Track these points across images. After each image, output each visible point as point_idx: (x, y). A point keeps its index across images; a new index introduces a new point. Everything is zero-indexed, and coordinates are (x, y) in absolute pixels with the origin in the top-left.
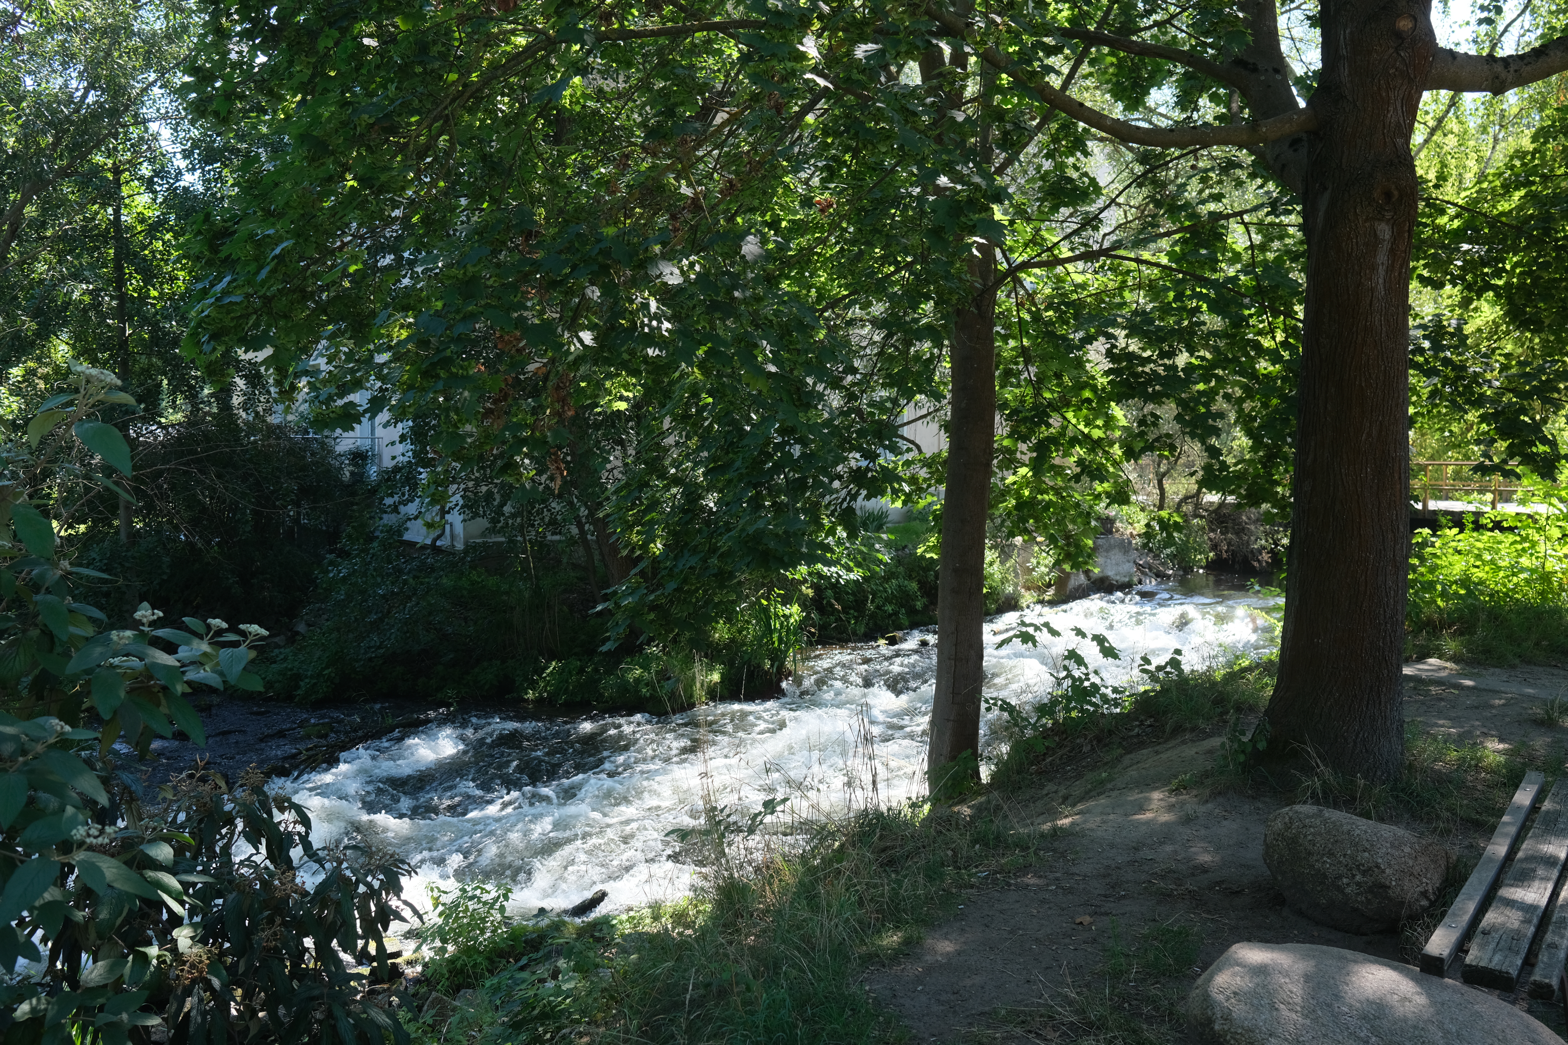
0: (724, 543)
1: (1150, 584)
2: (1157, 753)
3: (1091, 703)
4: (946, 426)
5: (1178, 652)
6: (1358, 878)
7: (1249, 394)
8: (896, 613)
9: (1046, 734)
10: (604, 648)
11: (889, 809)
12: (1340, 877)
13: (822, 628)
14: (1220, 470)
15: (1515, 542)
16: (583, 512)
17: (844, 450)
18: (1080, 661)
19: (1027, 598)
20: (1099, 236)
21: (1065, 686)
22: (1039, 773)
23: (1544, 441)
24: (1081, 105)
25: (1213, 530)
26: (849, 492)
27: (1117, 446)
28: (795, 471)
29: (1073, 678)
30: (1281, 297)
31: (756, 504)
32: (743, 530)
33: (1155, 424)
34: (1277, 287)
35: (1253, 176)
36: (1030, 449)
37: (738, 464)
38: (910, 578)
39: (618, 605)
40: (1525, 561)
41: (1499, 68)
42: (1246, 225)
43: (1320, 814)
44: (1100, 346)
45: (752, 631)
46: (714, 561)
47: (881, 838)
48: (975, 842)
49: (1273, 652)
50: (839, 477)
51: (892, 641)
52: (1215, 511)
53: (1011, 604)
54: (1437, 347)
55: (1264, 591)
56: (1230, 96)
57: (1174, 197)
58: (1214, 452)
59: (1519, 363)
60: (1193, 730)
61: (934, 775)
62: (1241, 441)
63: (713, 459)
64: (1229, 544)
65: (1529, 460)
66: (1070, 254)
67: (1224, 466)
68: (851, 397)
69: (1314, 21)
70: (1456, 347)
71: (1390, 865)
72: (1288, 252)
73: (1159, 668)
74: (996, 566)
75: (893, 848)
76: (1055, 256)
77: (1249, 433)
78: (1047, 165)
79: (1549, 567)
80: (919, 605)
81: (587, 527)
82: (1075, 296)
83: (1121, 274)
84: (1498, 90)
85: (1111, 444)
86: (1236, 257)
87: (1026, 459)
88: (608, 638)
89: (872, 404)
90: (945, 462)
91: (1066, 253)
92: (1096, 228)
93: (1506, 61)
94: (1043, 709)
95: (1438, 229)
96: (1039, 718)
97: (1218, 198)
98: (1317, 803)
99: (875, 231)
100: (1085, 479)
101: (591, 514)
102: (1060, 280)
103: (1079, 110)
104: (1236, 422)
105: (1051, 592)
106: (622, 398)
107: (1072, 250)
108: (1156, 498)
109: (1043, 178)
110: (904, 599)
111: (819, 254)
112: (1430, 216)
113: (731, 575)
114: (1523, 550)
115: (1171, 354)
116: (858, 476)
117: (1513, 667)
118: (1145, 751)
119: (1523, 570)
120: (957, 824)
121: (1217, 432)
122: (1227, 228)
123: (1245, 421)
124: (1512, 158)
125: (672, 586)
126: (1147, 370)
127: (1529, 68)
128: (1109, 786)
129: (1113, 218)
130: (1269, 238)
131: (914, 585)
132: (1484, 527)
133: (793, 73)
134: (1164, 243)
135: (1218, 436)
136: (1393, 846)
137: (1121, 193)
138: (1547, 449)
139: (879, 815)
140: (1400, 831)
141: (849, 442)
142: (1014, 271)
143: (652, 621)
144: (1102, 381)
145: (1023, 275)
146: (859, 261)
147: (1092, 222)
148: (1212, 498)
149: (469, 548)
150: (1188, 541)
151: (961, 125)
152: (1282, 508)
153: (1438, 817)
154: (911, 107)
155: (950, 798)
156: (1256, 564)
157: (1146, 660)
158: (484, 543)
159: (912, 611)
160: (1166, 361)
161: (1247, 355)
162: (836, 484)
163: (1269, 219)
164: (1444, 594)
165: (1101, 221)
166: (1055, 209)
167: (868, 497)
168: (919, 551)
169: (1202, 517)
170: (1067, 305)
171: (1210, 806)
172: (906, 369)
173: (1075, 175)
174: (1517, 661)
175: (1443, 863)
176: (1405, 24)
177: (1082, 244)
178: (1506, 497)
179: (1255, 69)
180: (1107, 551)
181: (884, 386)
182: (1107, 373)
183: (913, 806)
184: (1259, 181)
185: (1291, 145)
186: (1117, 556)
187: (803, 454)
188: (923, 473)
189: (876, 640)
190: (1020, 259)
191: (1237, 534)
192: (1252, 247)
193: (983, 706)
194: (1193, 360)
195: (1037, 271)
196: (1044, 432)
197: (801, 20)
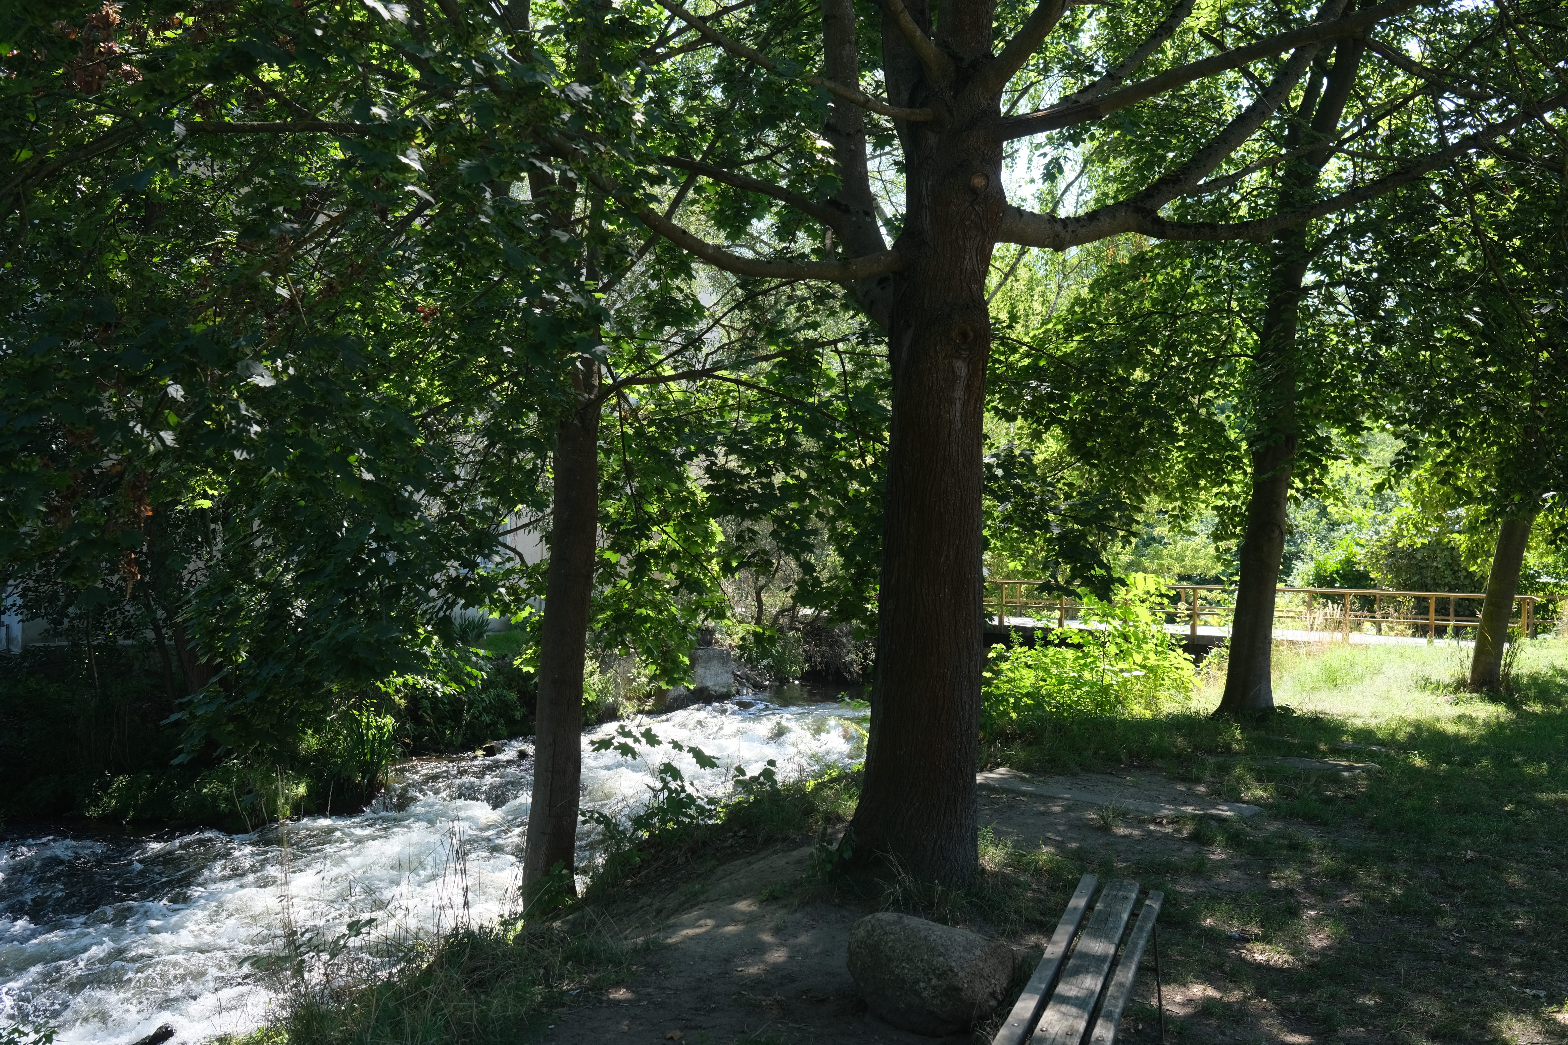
0: (312, 652)
1: (748, 695)
2: (749, 863)
3: (686, 815)
4: (548, 538)
5: (772, 763)
6: (934, 982)
7: (841, 513)
8: (494, 724)
9: (641, 846)
10: (175, 762)
11: (481, 927)
12: (917, 982)
13: (417, 739)
14: (814, 586)
15: (1078, 658)
16: (161, 614)
17: (443, 558)
18: (676, 774)
19: (629, 707)
20: (701, 356)
21: (661, 798)
22: (634, 886)
23: (1102, 565)
24: (684, 232)
25: (807, 643)
26: (446, 601)
27: (714, 561)
28: (390, 579)
29: (669, 790)
30: (871, 423)
31: (347, 611)
32: (332, 637)
33: (751, 539)
34: (867, 413)
35: (845, 307)
36: (630, 563)
37: (329, 569)
38: (510, 688)
39: (193, 716)
40: (1087, 675)
41: (1059, 228)
42: (839, 353)
43: (899, 921)
44: (701, 460)
45: (343, 743)
46: (301, 670)
47: (471, 958)
48: (566, 960)
49: (858, 764)
50: (436, 585)
51: (490, 752)
52: (810, 624)
53: (611, 714)
54: (1009, 475)
55: (853, 703)
56: (825, 231)
57: (774, 323)
58: (807, 568)
59: (1080, 493)
60: (784, 840)
61: (528, 891)
62: (834, 558)
63: (301, 564)
64: (823, 656)
65: (1088, 581)
66: (673, 373)
67: (817, 582)
68: (450, 504)
69: (901, 167)
70: (1026, 476)
71: (962, 968)
72: (876, 380)
73: (754, 779)
74: (596, 677)
75: (483, 968)
76: (659, 375)
77: (841, 552)
78: (654, 285)
79: (1107, 680)
80: (518, 715)
81: (164, 631)
82: (676, 414)
83: (722, 393)
84: (1059, 247)
85: (709, 559)
86: (830, 383)
87: (626, 572)
88: (181, 751)
89: (474, 511)
90: (545, 572)
91: (668, 371)
92: (699, 349)
93: (1066, 222)
94: (640, 822)
95: (1011, 366)
96: (635, 830)
97: (814, 326)
98: (898, 909)
99: (480, 339)
100: (684, 591)
101: (170, 617)
102: (662, 397)
103: (682, 238)
104: (829, 539)
105: (651, 702)
106: (205, 496)
107: (675, 368)
108: (754, 610)
109: (649, 298)
110: (503, 709)
111: (421, 360)
112: (1004, 353)
113: (319, 685)
114: (1085, 665)
115: (769, 474)
116: (456, 585)
117: (1075, 775)
118: (737, 862)
119: (1085, 683)
120: (551, 941)
121: (810, 548)
122: (822, 356)
123: (838, 539)
124: (1073, 305)
125: (253, 695)
126: (745, 487)
127: (1083, 230)
128: (702, 898)
129: (716, 337)
130: (860, 367)
131: (513, 695)
132: (1051, 643)
133: (393, 185)
134: (765, 366)
135: (812, 552)
136: (965, 949)
137: (725, 315)
138: (1103, 572)
139: (469, 934)
140: (972, 936)
141: (448, 550)
142: (618, 387)
143: (231, 733)
144: (702, 496)
145: (627, 391)
146: (462, 368)
147: (694, 342)
148: (806, 611)
149: (28, 652)
150: (784, 653)
151: (565, 245)
152: (871, 624)
153: (1007, 920)
154: (517, 224)
155: (544, 913)
156: (847, 676)
157: (740, 771)
158: (45, 647)
159: (511, 721)
160: (764, 480)
161: (839, 476)
162: (433, 593)
163: (861, 348)
164: (1016, 707)
165: (703, 342)
166: (660, 327)
167: (465, 607)
168: (516, 663)
169: (797, 630)
170: (669, 421)
171: (798, 915)
172: (508, 478)
173: (679, 297)
174: (1078, 770)
175: (1009, 964)
176: (978, 182)
177: (685, 363)
178: (1072, 615)
179: (847, 211)
180: (707, 662)
181: (484, 495)
182: (706, 489)
183: (505, 923)
184: (852, 313)
185: (879, 284)
186: (715, 667)
187: (399, 562)
188: (523, 584)
189: (474, 750)
190: (624, 376)
191: (831, 646)
192: (844, 373)
193: (580, 818)
194: (789, 480)
195: (641, 388)
196: (644, 545)
197: (404, 132)
